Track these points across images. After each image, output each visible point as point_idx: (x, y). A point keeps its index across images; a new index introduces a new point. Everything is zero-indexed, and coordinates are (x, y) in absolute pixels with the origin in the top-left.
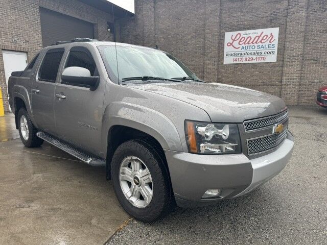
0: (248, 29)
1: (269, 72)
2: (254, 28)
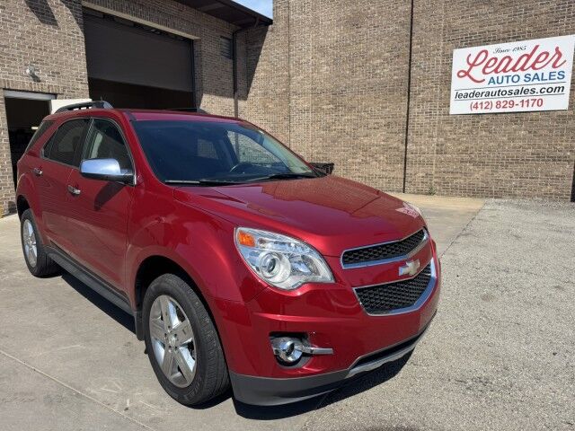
0: (505, 40)
1: (551, 131)
2: (517, 38)
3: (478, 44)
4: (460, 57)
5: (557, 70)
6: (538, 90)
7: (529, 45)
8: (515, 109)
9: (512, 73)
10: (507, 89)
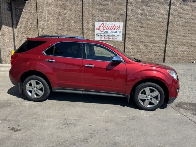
0: (108, 21)
1: (119, 46)
2: (110, 21)
3: (101, 21)
4: (97, 24)
5: (119, 31)
6: (116, 35)
7: (113, 23)
8: (111, 40)
9: (110, 30)
10: (109, 34)
